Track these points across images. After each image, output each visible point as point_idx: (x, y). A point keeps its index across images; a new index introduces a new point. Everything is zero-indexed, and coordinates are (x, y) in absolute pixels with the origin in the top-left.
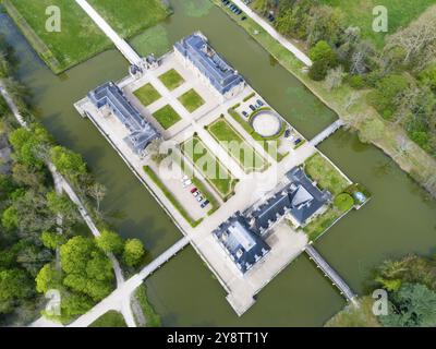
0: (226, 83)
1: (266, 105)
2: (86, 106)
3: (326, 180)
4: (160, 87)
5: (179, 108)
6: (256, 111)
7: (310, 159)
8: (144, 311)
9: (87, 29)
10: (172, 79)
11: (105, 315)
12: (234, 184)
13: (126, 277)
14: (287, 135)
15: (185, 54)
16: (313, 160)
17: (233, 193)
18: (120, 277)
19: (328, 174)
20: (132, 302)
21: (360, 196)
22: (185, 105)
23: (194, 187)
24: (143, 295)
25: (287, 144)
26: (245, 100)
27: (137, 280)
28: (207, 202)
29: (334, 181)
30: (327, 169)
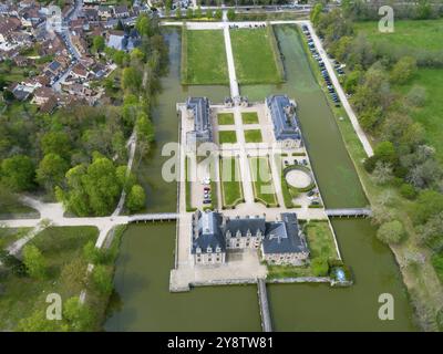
0: (283, 132)
1: (309, 166)
2: (182, 108)
3: (319, 244)
4: (238, 118)
5: (240, 136)
6: (296, 166)
7: (316, 221)
8: (113, 241)
9: (219, 69)
10: (250, 118)
11: (91, 227)
12: (239, 202)
13: (121, 214)
14: (310, 195)
15: (270, 105)
16: (318, 224)
17: (234, 208)
18: (117, 211)
19: (325, 241)
20: (111, 230)
21: (341, 275)
22: (246, 137)
23: (209, 187)
24: (122, 232)
25: (305, 200)
26: (294, 155)
27: (125, 220)
28: (209, 202)
29: (325, 249)
30: (326, 237)
